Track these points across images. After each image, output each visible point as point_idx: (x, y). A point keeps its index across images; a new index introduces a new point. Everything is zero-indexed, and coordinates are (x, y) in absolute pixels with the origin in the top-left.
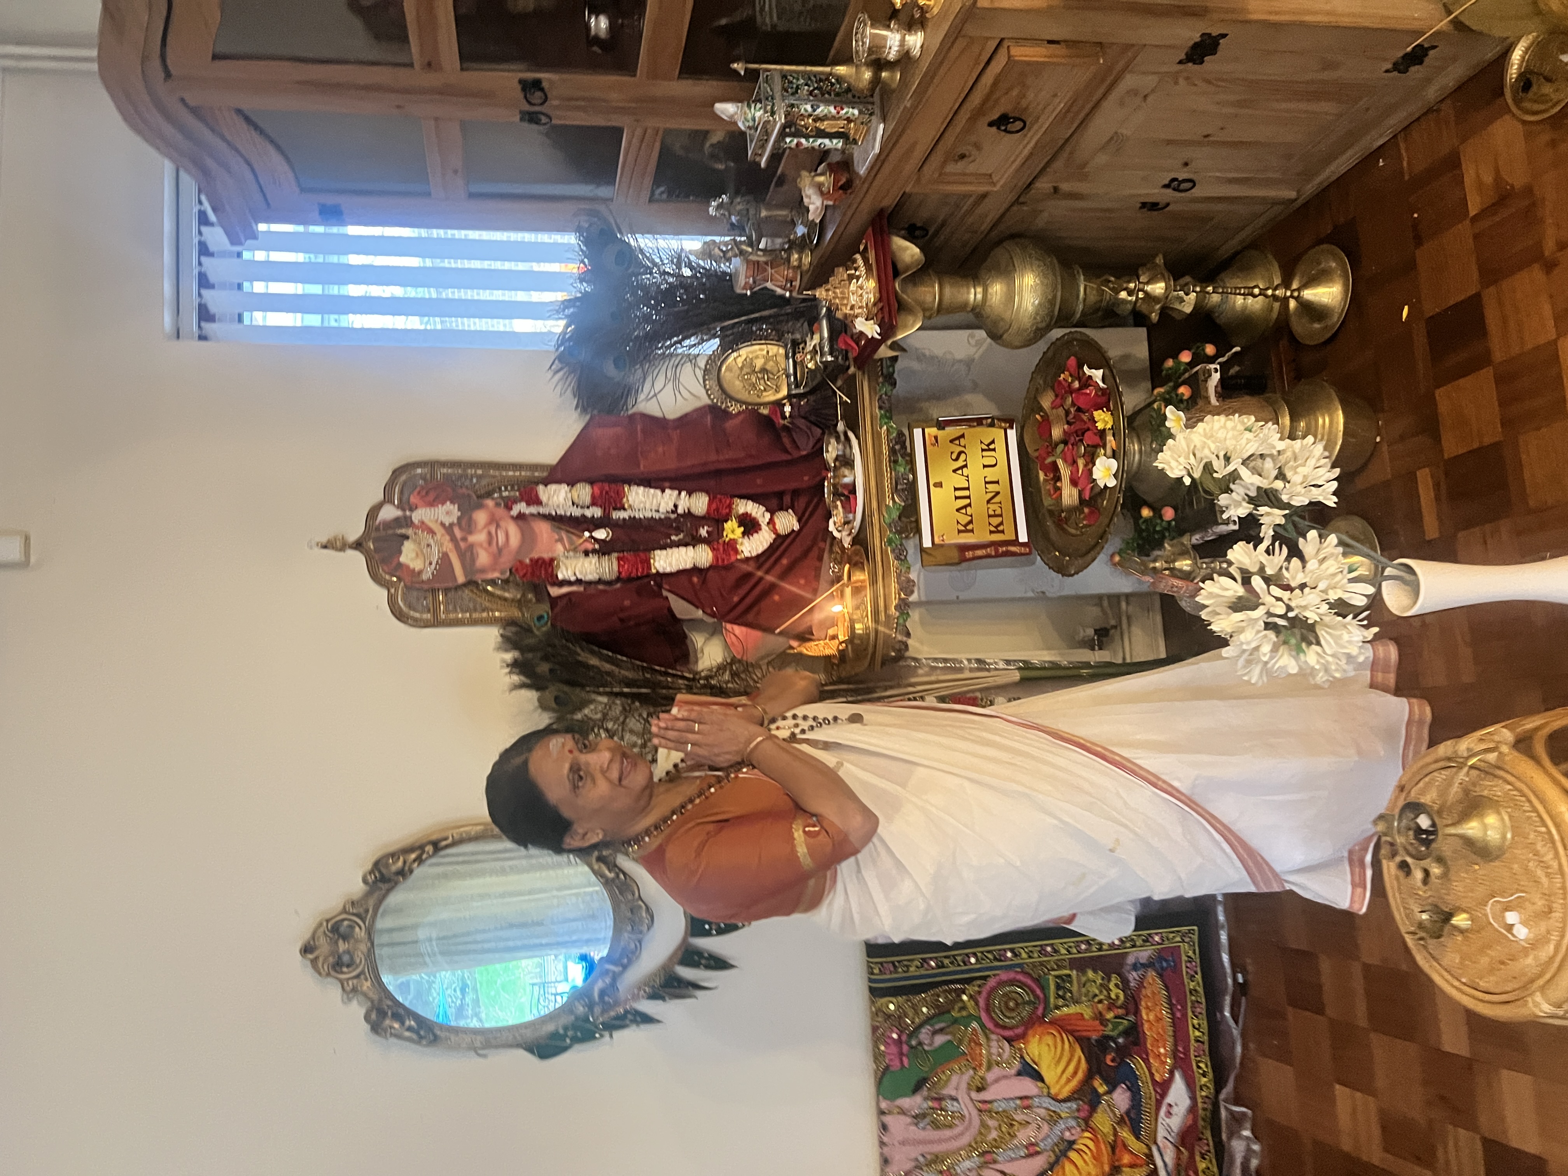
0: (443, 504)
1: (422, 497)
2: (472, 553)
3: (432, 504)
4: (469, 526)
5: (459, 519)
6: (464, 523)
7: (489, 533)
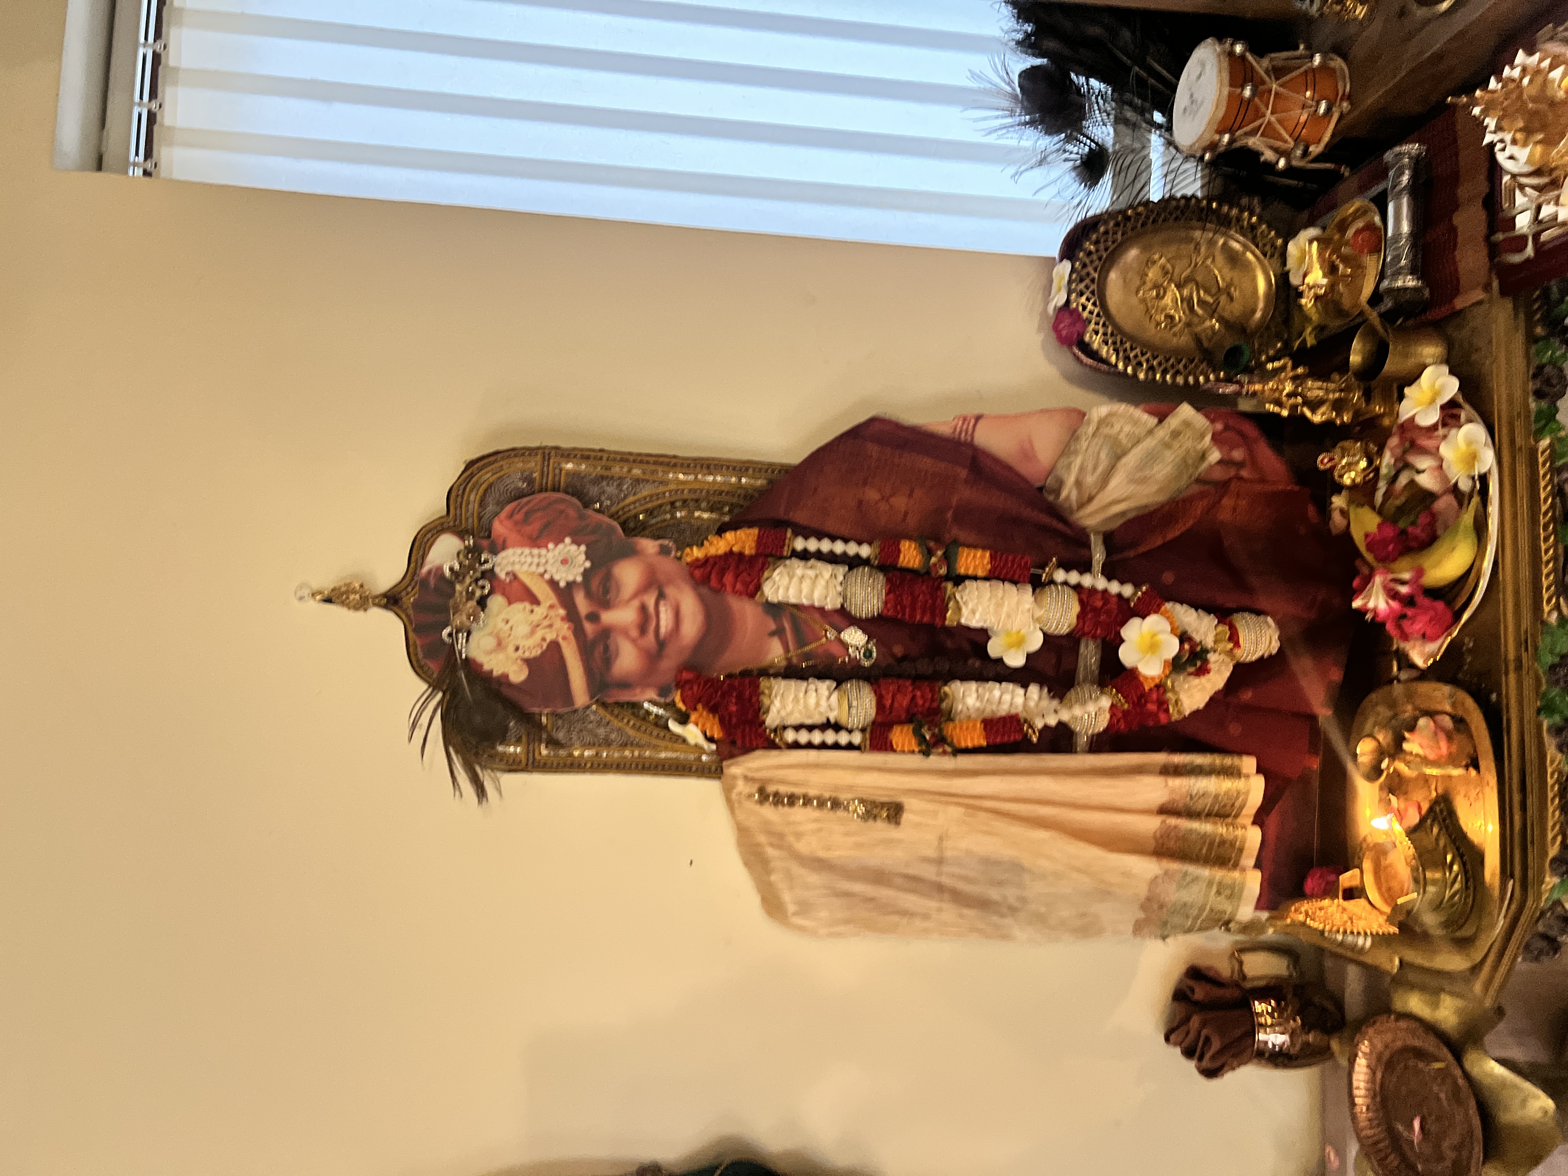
0: (559, 541)
1: (516, 523)
2: (606, 648)
3: (536, 541)
4: (606, 591)
5: (586, 573)
6: (595, 583)
7: (643, 609)
